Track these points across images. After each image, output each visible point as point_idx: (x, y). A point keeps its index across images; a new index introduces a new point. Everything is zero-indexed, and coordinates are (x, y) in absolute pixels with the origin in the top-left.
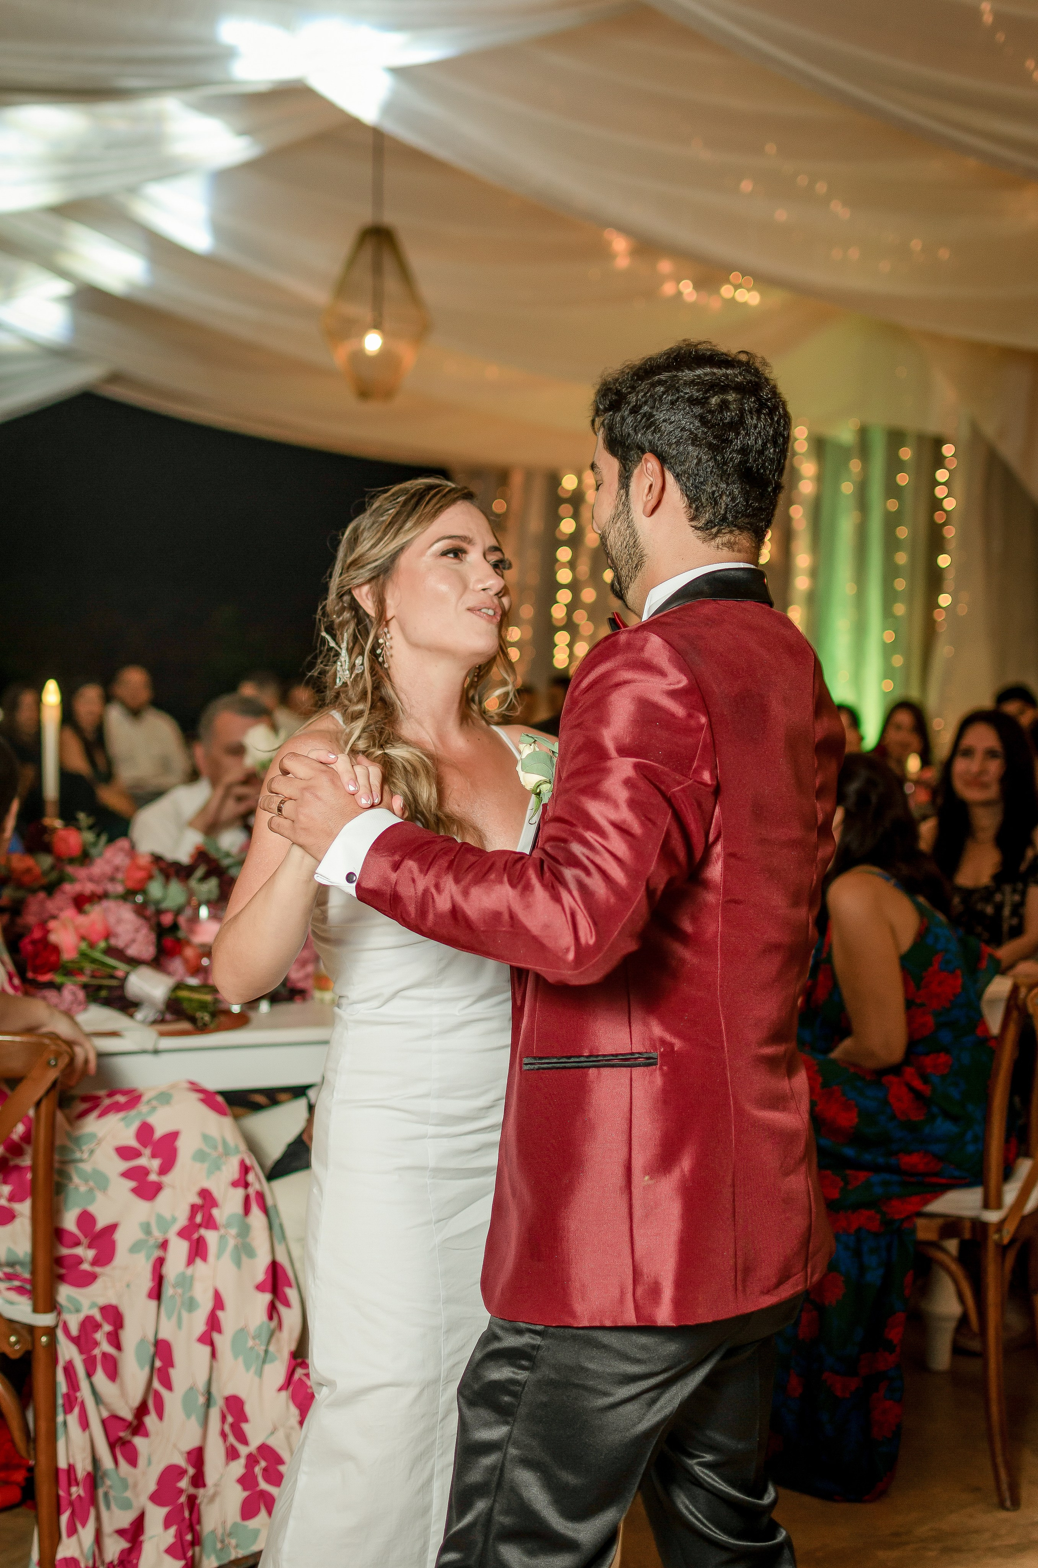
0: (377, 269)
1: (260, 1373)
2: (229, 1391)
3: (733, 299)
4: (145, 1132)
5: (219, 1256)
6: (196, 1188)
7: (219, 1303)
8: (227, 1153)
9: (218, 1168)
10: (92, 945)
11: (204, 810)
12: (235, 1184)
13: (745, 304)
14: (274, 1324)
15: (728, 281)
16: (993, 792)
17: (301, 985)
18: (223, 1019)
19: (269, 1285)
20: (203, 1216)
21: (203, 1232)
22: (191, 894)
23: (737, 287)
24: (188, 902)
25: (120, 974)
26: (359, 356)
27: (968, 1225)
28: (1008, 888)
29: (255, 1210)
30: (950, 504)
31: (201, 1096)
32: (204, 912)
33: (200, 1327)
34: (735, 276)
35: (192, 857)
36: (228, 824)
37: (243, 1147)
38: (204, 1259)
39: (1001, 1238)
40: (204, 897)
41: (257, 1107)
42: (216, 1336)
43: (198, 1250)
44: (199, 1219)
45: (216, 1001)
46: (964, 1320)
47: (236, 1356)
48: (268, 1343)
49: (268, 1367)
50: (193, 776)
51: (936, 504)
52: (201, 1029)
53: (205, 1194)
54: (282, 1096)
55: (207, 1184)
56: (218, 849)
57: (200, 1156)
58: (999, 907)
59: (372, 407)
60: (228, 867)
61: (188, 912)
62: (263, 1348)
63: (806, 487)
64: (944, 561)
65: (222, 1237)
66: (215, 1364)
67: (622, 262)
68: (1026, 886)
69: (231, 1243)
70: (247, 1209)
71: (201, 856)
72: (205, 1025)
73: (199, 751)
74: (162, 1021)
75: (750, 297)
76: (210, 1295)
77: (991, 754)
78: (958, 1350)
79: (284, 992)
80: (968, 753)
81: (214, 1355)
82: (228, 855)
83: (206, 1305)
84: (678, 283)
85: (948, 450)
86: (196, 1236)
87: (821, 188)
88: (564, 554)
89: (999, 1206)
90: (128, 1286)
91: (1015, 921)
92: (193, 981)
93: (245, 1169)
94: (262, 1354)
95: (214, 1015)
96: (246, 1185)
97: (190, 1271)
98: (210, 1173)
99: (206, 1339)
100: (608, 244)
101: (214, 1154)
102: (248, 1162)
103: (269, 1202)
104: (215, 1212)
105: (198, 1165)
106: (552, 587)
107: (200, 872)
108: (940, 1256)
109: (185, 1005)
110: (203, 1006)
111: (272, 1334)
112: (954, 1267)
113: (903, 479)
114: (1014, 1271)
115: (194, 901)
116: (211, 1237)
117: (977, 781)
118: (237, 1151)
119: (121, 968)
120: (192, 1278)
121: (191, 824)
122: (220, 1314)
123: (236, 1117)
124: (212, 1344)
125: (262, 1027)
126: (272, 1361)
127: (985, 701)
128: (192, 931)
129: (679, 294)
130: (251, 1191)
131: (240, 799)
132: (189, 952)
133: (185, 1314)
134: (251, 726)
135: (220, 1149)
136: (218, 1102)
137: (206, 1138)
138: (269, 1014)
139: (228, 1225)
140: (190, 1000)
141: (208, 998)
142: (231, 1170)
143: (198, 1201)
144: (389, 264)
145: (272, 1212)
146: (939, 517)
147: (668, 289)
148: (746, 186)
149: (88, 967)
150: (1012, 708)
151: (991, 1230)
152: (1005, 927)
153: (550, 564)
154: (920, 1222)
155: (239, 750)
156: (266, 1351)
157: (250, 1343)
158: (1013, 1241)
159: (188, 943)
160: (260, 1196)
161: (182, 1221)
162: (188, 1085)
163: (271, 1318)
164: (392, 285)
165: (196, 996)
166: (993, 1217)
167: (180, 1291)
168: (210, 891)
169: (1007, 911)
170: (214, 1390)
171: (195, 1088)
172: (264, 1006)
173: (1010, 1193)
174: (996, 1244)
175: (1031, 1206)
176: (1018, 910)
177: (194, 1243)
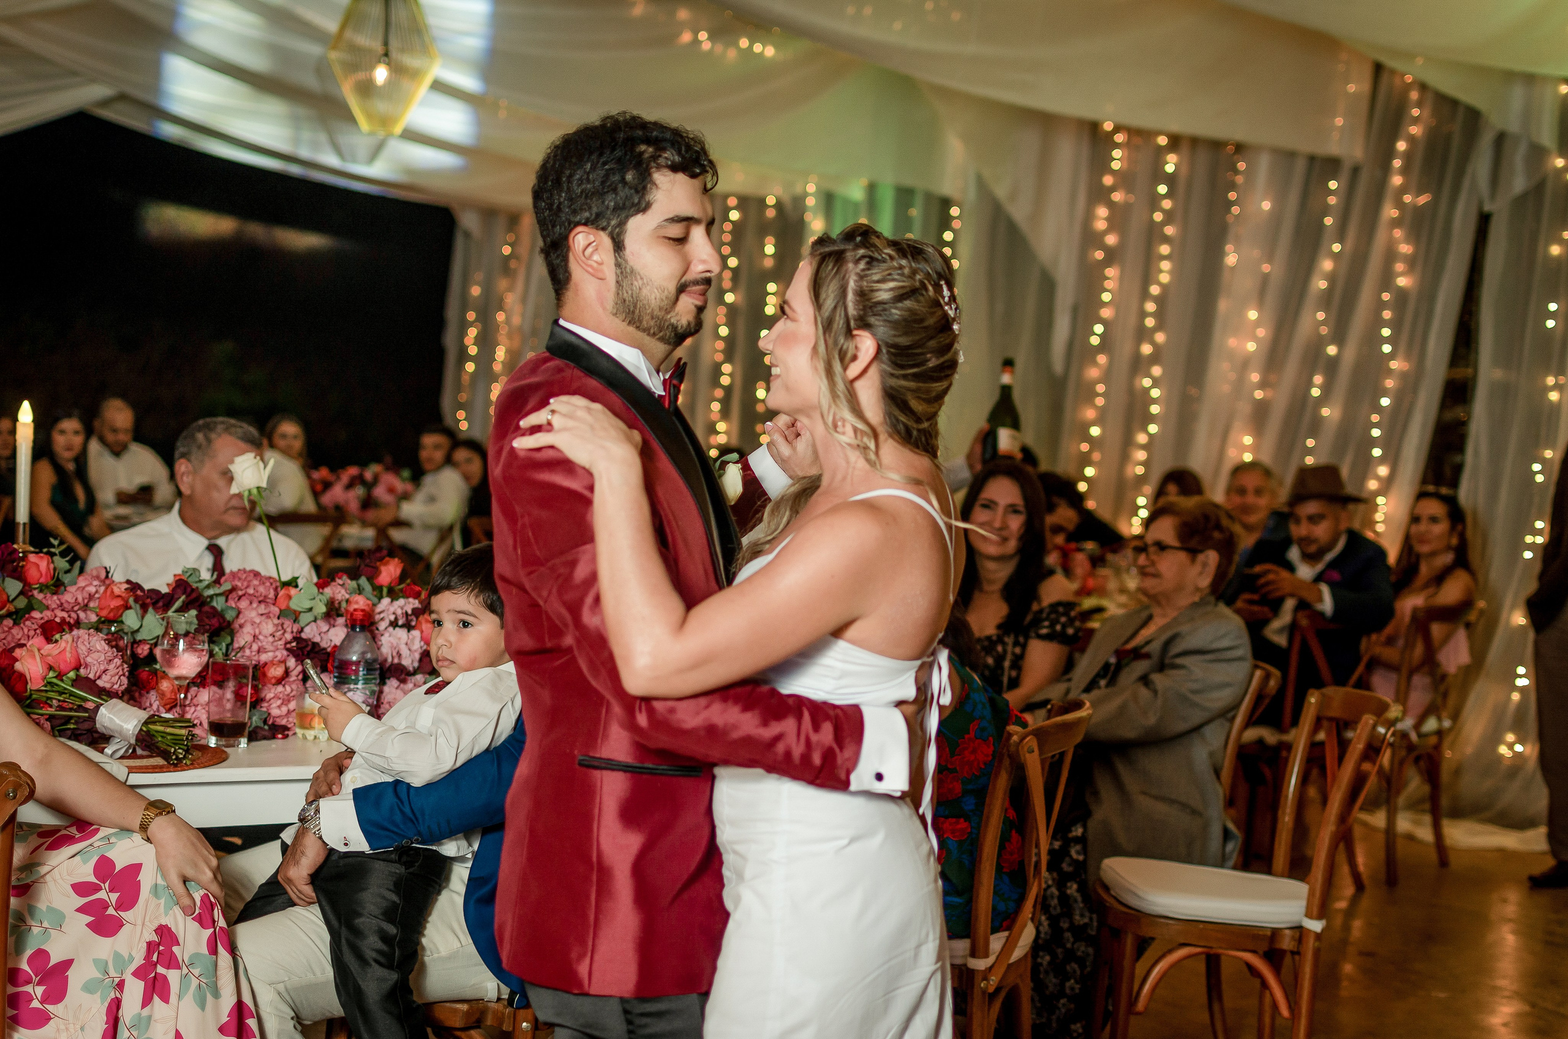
3: (751, 51)
4: (104, 866)
5: (181, 996)
6: (155, 925)
10: (60, 676)
12: (198, 923)
13: (761, 57)
15: (745, 34)
16: (1010, 547)
17: (282, 722)
18: (198, 754)
19: (233, 1028)
20: (162, 954)
21: (162, 969)
22: (168, 625)
24: (167, 634)
25: (90, 705)
26: (368, 87)
28: (1009, 640)
29: (222, 951)
32: (182, 644)
34: (752, 30)
35: (170, 585)
38: (165, 999)
39: (988, 985)
40: (182, 628)
43: (156, 988)
44: (156, 957)
45: (192, 735)
52: (176, 765)
53: (163, 930)
55: (164, 920)
57: (157, 890)
58: (1000, 659)
60: (209, 598)
61: (165, 645)
65: (184, 976)
67: (639, 11)
68: (1027, 638)
69: (195, 982)
70: (213, 951)
71: (181, 585)
72: (179, 760)
74: (134, 756)
75: (766, 50)
76: (172, 1036)
77: (1013, 509)
79: (265, 728)
80: (989, 506)
84: (696, 33)
85: (955, 211)
86: (154, 974)
89: (986, 956)
90: (82, 1029)
91: (1014, 674)
92: (168, 715)
93: (209, 907)
95: (188, 750)
96: (212, 925)
97: (146, 1011)
98: (168, 909)
104: (176, 949)
105: (157, 900)
107: (179, 602)
109: (158, 739)
110: (177, 740)
114: (999, 1019)
115: (172, 634)
116: (171, 975)
118: (200, 887)
119: (91, 701)
120: (150, 1017)
125: (238, 765)
128: (170, 663)
129: (697, 43)
130: (217, 931)
132: (165, 685)
138: (247, 751)
139: (191, 964)
140: (164, 734)
141: (184, 731)
145: (239, 953)
147: (686, 38)
149: (56, 699)
151: (978, 978)
152: (1005, 680)
158: (998, 990)
159: (165, 676)
160: (228, 938)
161: (139, 960)
165: (170, 729)
166: (979, 964)
167: (135, 1031)
168: (188, 623)
169: (1007, 664)
172: (243, 742)
173: (996, 942)
174: (984, 992)
175: (1017, 954)
176: (1018, 662)
177: (150, 983)
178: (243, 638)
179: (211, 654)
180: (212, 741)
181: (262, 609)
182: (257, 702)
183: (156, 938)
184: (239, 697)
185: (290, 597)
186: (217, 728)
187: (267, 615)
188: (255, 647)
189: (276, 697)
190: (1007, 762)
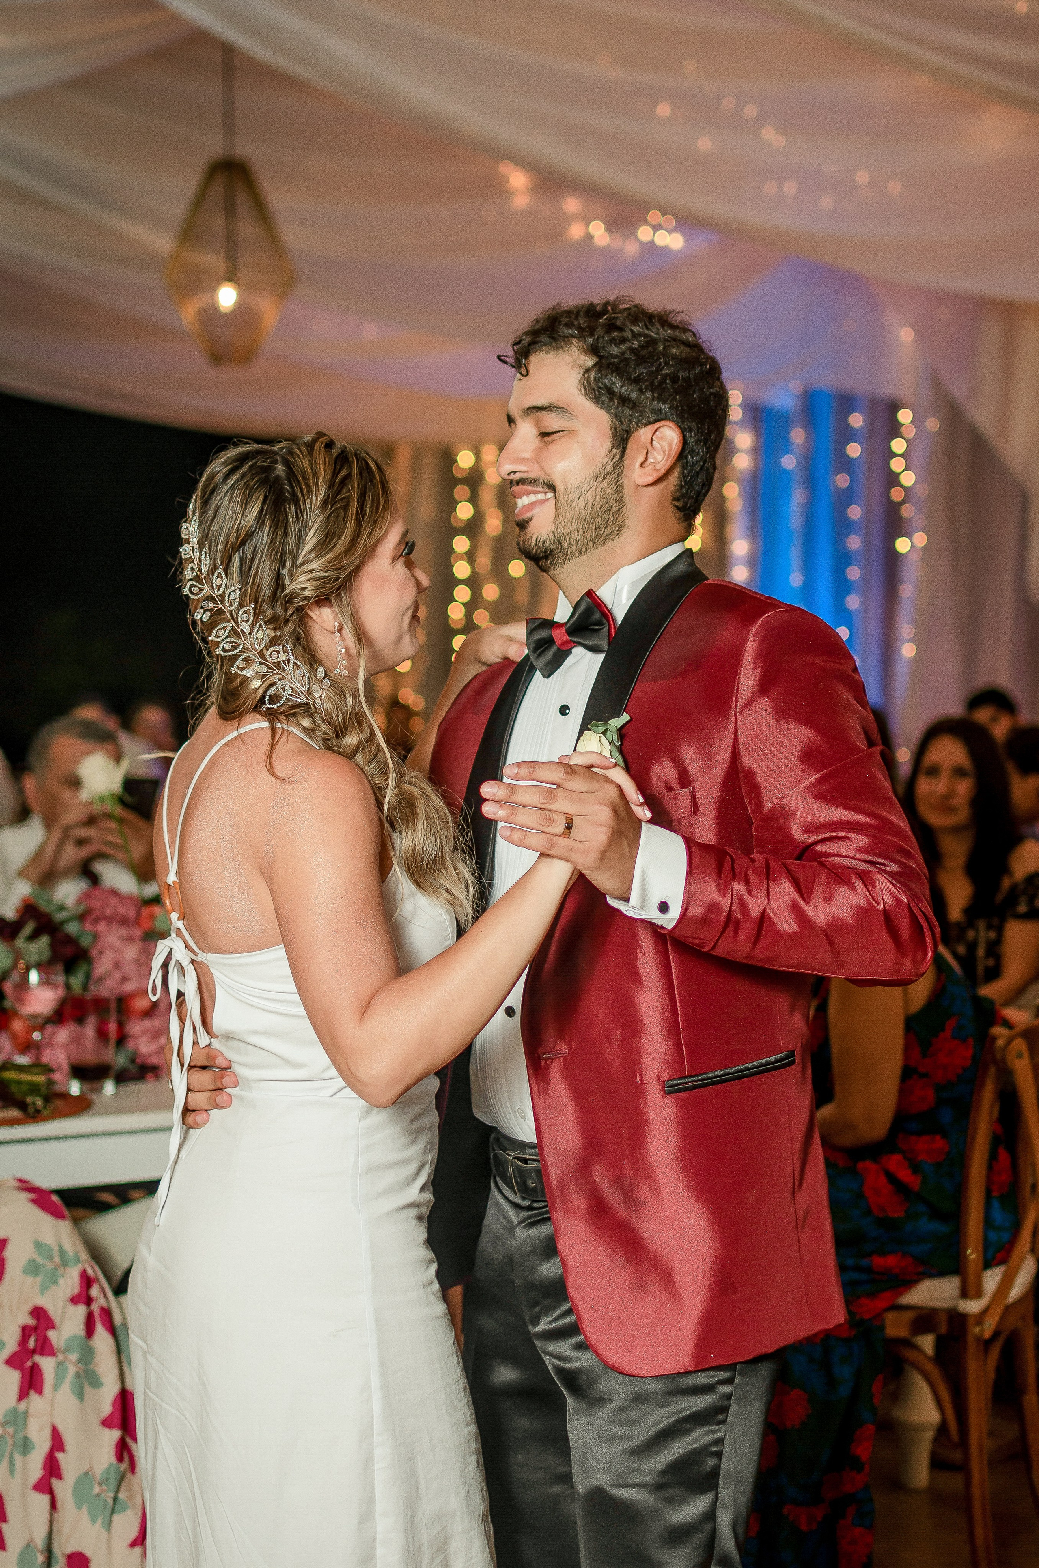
0: (230, 210)
1: (108, 1526)
2: (71, 1549)
3: (652, 242)
5: (56, 1387)
6: (29, 1307)
7: (57, 1442)
8: (64, 1263)
9: (55, 1282)
11: (38, 855)
12: (74, 1300)
13: (666, 249)
14: (124, 1465)
15: (646, 222)
16: (963, 815)
17: (153, 1060)
18: (59, 1103)
19: (117, 1420)
20: (37, 1341)
21: (37, 1358)
22: (18, 955)
23: (656, 228)
24: (15, 966)
26: (211, 314)
27: (943, 1318)
28: (981, 924)
29: (101, 1331)
30: (908, 479)
31: (31, 1196)
32: (34, 977)
33: (36, 1471)
34: (654, 216)
35: (17, 911)
36: (66, 873)
37: (84, 1255)
38: (40, 1392)
39: (982, 1331)
40: (33, 959)
41: (103, 1208)
42: (55, 1482)
43: (32, 1382)
44: (32, 1343)
45: (51, 1083)
46: (942, 1429)
47: (79, 1507)
48: (118, 1490)
49: (117, 1518)
50: (22, 814)
51: (893, 479)
52: (33, 1116)
53: (39, 1313)
54: (134, 1194)
55: (40, 1302)
56: (50, 901)
57: (33, 1268)
58: (972, 947)
59: (229, 374)
60: (63, 923)
61: (15, 977)
62: (112, 1494)
63: (742, 462)
64: (902, 545)
65: (60, 1364)
66: (55, 1515)
67: (521, 201)
68: (1002, 920)
69: (72, 1370)
70: (90, 1330)
71: (29, 910)
72: (38, 1111)
73: (30, 783)
75: (672, 241)
76: (47, 1432)
77: (959, 772)
78: (937, 1463)
79: (134, 1069)
80: (934, 771)
81: (53, 1505)
82: (62, 908)
83: (42, 1445)
84: (588, 224)
85: (905, 416)
86: (29, 1364)
87: (750, 111)
88: (461, 544)
89: (979, 1295)
91: (991, 962)
92: (22, 1060)
93: (87, 1281)
94: (110, 1502)
95: (47, 1099)
96: (89, 1301)
97: (23, 1406)
98: (44, 1288)
99: (44, 1486)
100: (506, 179)
101: (50, 1266)
102: (90, 1273)
103: (117, 1319)
104: (51, 1334)
105: (30, 1279)
106: (447, 582)
107: (28, 929)
108: (911, 1355)
109: (14, 1088)
110: (34, 1089)
111: (122, 1478)
112: (930, 1367)
113: (854, 450)
114: (998, 1370)
115: (22, 965)
116: (47, 1364)
117: (945, 805)
118: (78, 1260)
120: (26, 1414)
121: (22, 873)
122: (59, 1456)
123: (76, 1222)
124: (51, 1492)
125: (107, 1112)
126: (123, 1510)
127: (954, 708)
128: (20, 1000)
129: (589, 237)
130: (95, 1307)
131: (81, 842)
132: (17, 1025)
133: (18, 1458)
134: (88, 753)
135: (57, 1259)
136: (54, 1202)
137: (39, 1246)
138: (115, 1096)
139: (67, 1350)
140: (19, 1082)
141: (41, 1079)
142: (70, 1282)
143: (30, 1322)
144: (243, 202)
145: (120, 1332)
146: (896, 495)
147: (576, 231)
148: (663, 110)
150: (983, 715)
151: (971, 1322)
152: (980, 969)
153: (446, 555)
154: (890, 1317)
155: (75, 783)
156: (115, 1499)
157: (96, 1490)
158: (996, 1334)
159: (16, 1014)
160: (107, 1313)
161: (11, 1345)
162: (16, 1184)
163: (120, 1459)
164: (247, 228)
165: (25, 1077)
166: (972, 1307)
167: (10, 1430)
168: (40, 952)
169: (981, 952)
170: (55, 1548)
171: (25, 1186)
172: (109, 1087)
173: (992, 1279)
174: (978, 1339)
175: (1017, 1291)
176: (995, 949)
177: (27, 1373)
178: (103, 965)
179: (68, 987)
180: (75, 1088)
181: (123, 931)
182: (122, 1039)
183: (31, 1322)
184: (102, 1034)
185: (152, 917)
186: (80, 1072)
187: (129, 939)
188: (117, 976)
189: (145, 1032)
190: (992, 1070)
